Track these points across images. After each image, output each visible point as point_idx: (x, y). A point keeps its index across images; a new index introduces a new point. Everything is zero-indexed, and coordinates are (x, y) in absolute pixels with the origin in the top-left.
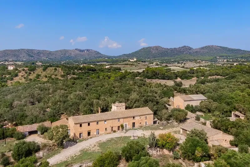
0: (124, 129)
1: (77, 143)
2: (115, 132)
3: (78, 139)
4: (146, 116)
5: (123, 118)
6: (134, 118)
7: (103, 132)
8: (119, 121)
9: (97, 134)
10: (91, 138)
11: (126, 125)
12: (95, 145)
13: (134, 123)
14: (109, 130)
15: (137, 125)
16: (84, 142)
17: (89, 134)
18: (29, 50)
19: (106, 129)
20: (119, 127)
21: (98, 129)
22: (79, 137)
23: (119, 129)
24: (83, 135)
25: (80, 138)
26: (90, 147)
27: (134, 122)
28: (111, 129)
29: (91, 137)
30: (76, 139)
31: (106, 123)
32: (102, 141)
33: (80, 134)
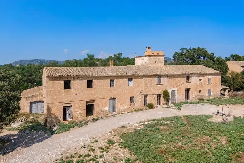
0: (171, 101)
1: (52, 133)
2: (151, 106)
3: (59, 122)
4: (210, 77)
5: (168, 76)
6: (188, 78)
7: (126, 107)
8: (160, 82)
9: (111, 110)
10: (95, 120)
11: (173, 92)
12: (110, 142)
13: (188, 90)
14: (139, 102)
15: (193, 96)
16: (75, 131)
17: (90, 109)
18: (42, 60)
19: (132, 98)
20: (159, 96)
21: (114, 99)
22: (61, 119)
23: (159, 103)
24: (74, 113)
25: (65, 119)
26: (93, 150)
27: (189, 88)
28: (143, 100)
29: (96, 118)
30: (52, 122)
31: (131, 83)
32: (130, 129)
33: (65, 109)
